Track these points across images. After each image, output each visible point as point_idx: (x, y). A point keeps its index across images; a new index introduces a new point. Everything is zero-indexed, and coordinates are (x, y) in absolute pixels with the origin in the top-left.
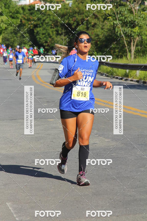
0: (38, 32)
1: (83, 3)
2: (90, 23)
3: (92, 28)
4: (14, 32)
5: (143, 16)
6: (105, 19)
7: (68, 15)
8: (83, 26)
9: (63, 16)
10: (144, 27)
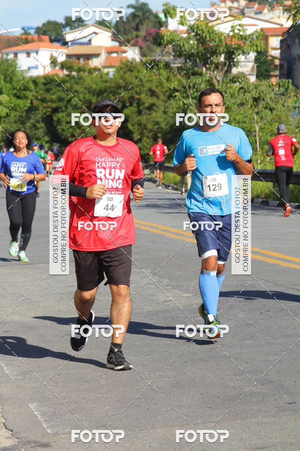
0: (59, 120)
1: (131, 71)
2: (143, 104)
3: (148, 112)
4: (19, 120)
5: (232, 91)
6: (170, 97)
7: (108, 90)
8: (132, 108)
9: (100, 93)
10: (233, 108)
